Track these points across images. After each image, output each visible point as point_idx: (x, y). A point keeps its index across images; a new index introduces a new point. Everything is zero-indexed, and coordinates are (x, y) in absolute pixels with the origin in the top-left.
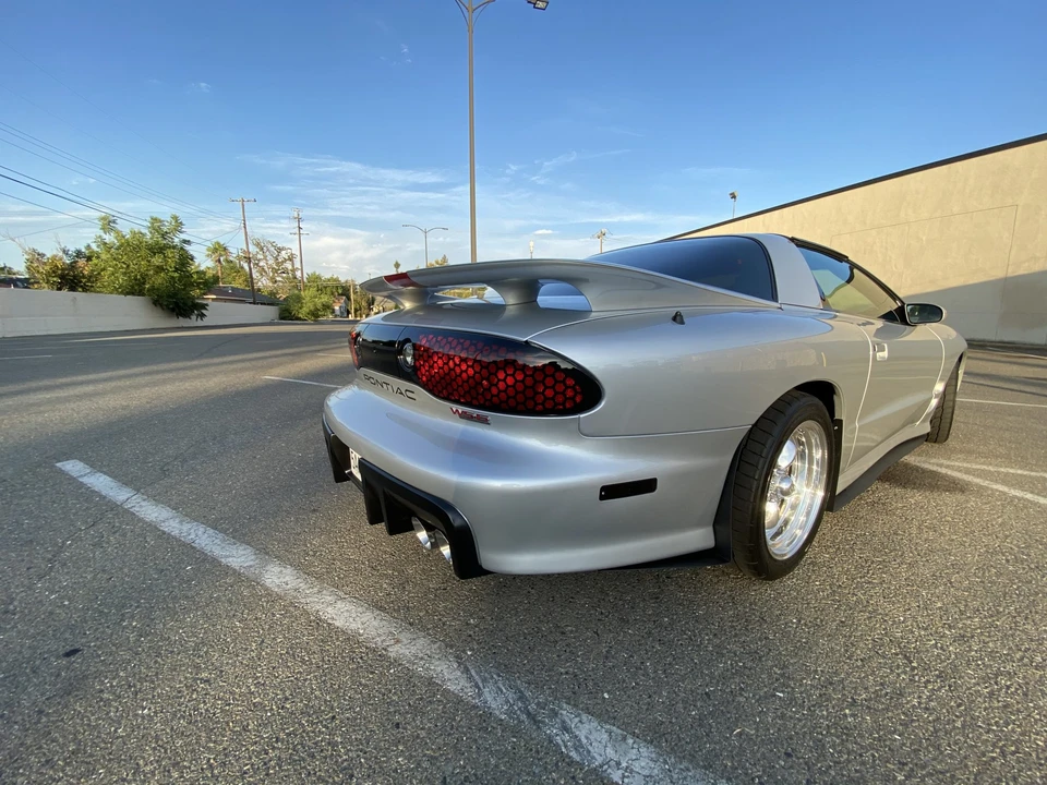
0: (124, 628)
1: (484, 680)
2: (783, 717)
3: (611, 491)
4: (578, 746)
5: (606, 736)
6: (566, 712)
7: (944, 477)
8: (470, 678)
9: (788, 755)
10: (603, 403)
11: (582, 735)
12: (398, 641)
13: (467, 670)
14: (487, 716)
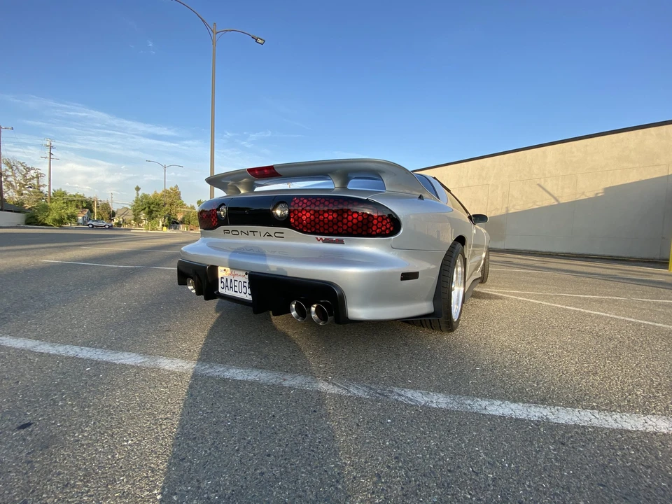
0: (62, 406)
1: (347, 386)
2: (483, 375)
3: (406, 276)
4: (411, 400)
5: (420, 394)
6: (396, 389)
7: (492, 294)
8: (339, 386)
9: (493, 386)
10: (402, 231)
11: (410, 396)
12: (285, 380)
13: (334, 384)
14: (359, 399)
